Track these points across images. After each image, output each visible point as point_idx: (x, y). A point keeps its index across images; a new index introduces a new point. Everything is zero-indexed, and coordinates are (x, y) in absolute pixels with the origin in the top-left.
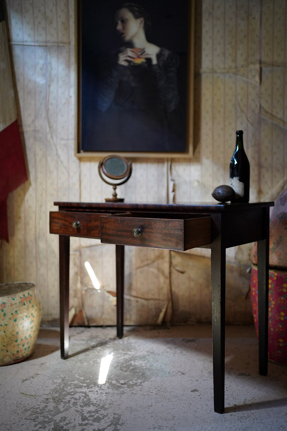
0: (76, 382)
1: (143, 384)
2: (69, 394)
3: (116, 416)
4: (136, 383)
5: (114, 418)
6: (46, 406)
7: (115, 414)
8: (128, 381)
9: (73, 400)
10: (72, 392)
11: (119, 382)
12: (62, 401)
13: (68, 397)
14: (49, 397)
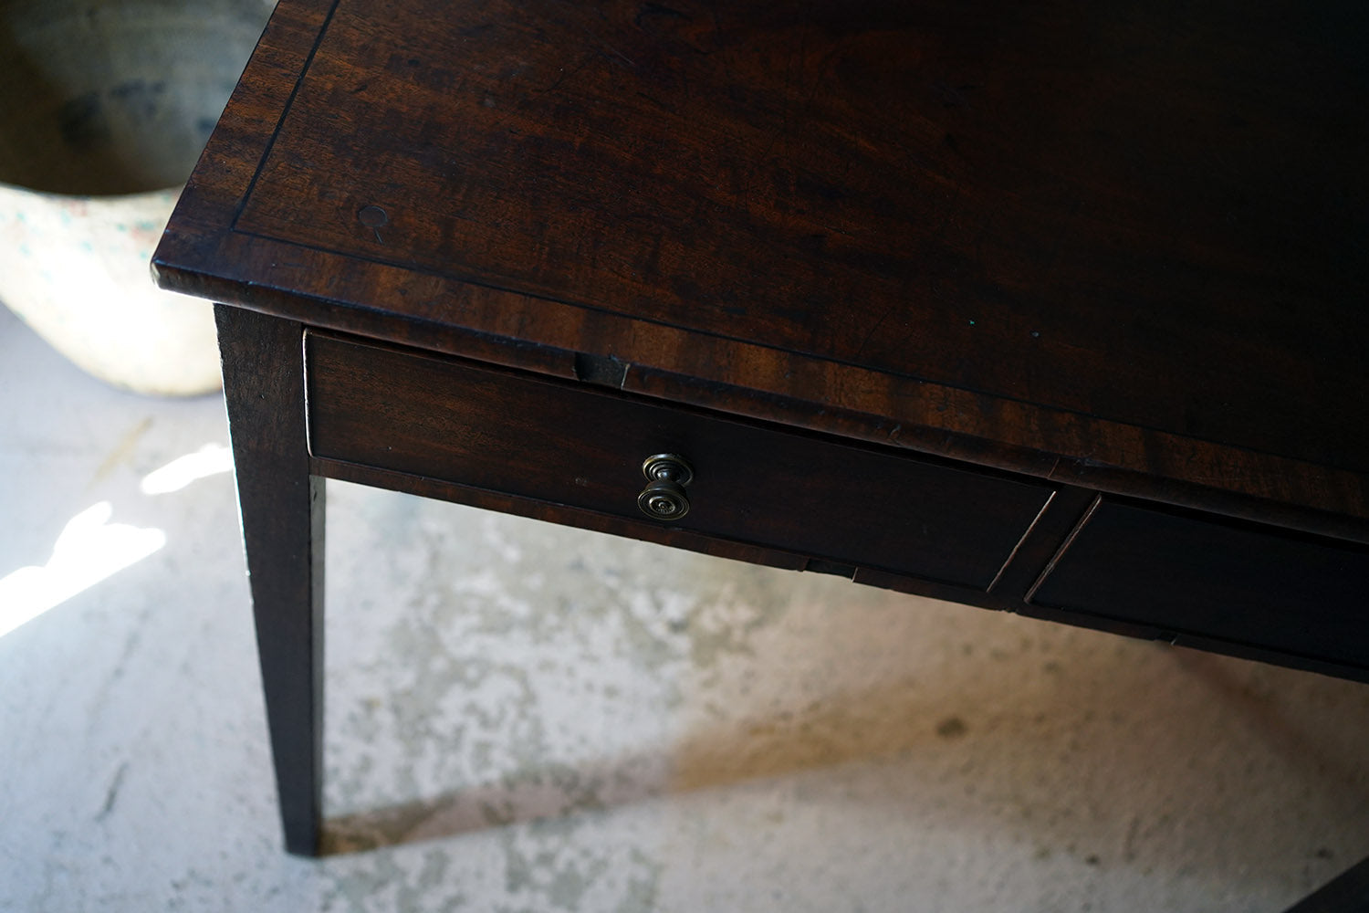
0: (484, 583)
1: (755, 639)
2: (456, 674)
3: (642, 874)
4: (728, 631)
5: (634, 885)
6: (366, 764)
7: (637, 856)
8: (697, 612)
9: (474, 732)
10: (472, 661)
11: (658, 606)
12: (429, 732)
13: (454, 701)
14: (377, 690)
